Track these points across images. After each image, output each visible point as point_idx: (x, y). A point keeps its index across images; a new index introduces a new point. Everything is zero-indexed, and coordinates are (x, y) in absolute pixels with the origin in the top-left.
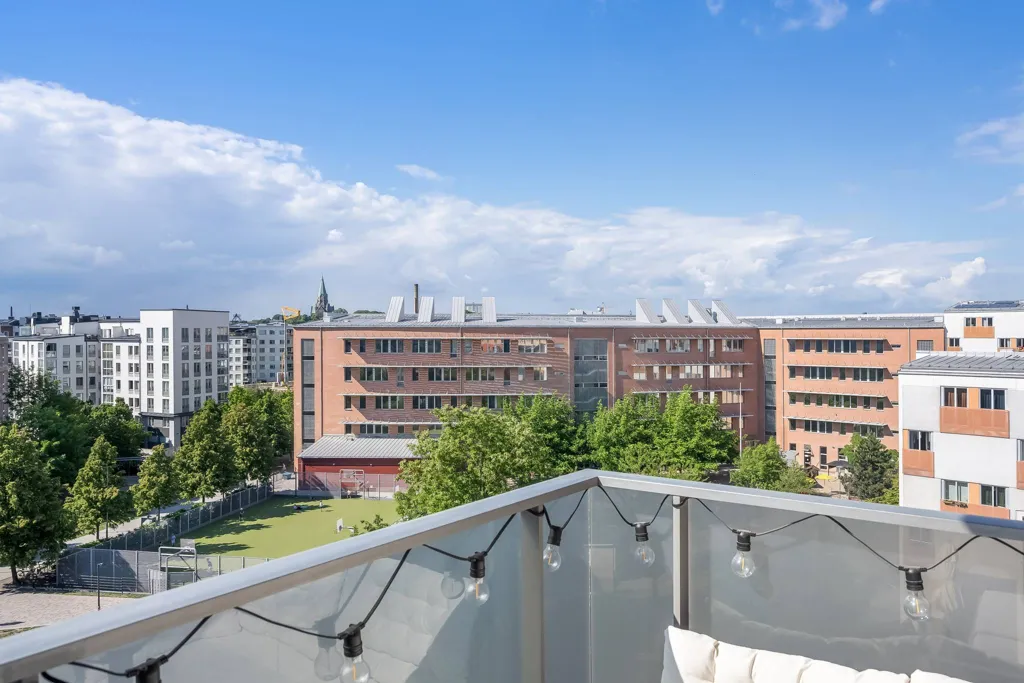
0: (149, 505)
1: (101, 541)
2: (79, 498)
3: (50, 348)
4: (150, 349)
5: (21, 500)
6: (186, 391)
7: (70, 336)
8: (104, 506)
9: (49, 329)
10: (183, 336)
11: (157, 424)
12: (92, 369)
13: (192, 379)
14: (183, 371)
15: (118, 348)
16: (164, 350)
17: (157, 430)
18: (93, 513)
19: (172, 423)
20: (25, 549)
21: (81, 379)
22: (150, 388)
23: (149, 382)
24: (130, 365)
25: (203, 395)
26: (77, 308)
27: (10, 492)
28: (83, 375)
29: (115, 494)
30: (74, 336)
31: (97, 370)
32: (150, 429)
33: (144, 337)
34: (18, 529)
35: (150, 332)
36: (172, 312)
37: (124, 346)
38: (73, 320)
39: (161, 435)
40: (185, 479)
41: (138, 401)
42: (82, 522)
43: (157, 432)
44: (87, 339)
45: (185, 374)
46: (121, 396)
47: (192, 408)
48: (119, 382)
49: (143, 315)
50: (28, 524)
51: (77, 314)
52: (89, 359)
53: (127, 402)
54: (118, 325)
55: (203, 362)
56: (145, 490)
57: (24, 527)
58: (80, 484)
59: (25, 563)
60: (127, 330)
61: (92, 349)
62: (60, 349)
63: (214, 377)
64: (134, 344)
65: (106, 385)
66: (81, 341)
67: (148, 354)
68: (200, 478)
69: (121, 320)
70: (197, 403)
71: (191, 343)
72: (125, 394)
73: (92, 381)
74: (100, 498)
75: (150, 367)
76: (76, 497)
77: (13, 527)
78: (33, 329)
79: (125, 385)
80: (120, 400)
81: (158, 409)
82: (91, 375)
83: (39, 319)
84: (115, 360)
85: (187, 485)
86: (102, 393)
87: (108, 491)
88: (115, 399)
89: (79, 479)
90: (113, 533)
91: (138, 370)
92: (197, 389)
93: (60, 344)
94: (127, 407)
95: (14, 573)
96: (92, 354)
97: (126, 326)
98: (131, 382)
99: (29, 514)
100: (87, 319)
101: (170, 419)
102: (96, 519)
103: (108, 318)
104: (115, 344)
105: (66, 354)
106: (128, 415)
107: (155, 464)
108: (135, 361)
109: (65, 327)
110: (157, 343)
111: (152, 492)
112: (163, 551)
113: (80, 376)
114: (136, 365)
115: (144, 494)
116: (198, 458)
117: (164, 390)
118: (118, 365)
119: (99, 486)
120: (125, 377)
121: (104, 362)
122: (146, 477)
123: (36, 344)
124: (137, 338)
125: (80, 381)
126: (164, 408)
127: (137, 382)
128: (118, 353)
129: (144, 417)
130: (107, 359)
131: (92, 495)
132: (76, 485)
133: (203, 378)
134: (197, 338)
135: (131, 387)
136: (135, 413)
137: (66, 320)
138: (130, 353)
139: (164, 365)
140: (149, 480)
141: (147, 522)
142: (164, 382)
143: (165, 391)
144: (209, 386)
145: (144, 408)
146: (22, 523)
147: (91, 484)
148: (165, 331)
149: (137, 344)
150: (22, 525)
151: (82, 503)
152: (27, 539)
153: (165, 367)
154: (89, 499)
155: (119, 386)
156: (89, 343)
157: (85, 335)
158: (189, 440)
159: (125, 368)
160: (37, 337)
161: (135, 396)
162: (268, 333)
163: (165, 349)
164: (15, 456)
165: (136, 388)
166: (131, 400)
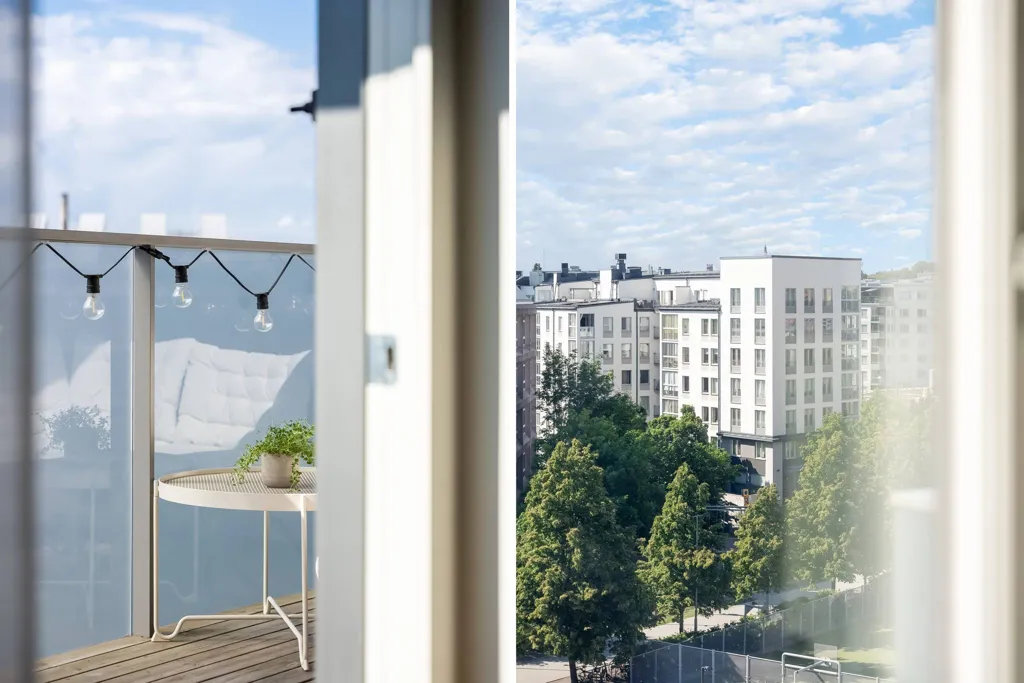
0: (754, 585)
1: (689, 635)
2: (656, 564)
3: (586, 321)
4: (735, 324)
5: (586, 556)
6: (791, 398)
7: (612, 302)
8: (692, 579)
9: (579, 291)
10: (787, 304)
11: (745, 452)
12: (644, 358)
13: (800, 376)
14: (787, 365)
15: (686, 321)
16: (757, 327)
17: (747, 463)
18: (679, 590)
19: (769, 452)
20: (589, 635)
21: (629, 372)
22: (735, 392)
23: (733, 380)
24: (705, 350)
25: (819, 404)
26: (622, 257)
27: (571, 543)
28: (631, 367)
29: (709, 562)
30: (619, 301)
31: (652, 361)
32: (735, 460)
33: (726, 305)
34: (583, 602)
35: (735, 293)
36: (770, 261)
37: (695, 320)
38: (618, 276)
39: (753, 471)
40: (807, 546)
41: (716, 411)
42: (663, 601)
43: (747, 467)
44: (638, 308)
45: (790, 368)
46: (689, 403)
47: (800, 428)
48: (686, 379)
49: (725, 267)
50: (595, 596)
51: (622, 265)
52: (641, 340)
53: (699, 413)
54: (683, 283)
55: (818, 346)
56: (746, 559)
57: (589, 601)
58: (658, 540)
59: (592, 656)
60: (697, 293)
61: (643, 324)
62: (598, 322)
63: (837, 374)
64: (711, 316)
65: (666, 383)
66: (628, 310)
67: (733, 333)
68: (830, 546)
69: (688, 276)
70: (809, 419)
71: (800, 315)
72: (697, 400)
73: (644, 377)
74: (687, 565)
75: (736, 355)
76: (651, 562)
77: (576, 598)
78: (558, 291)
79: (696, 385)
80: (688, 410)
81: (747, 428)
82: (643, 367)
83: (566, 276)
84: (682, 342)
85: (809, 556)
86: (661, 397)
87: (698, 555)
88: (680, 407)
89: (655, 534)
90: (705, 624)
91: (716, 359)
92: (809, 395)
93: (599, 313)
94: (700, 421)
95: (573, 670)
96: (645, 332)
97: (695, 285)
98: (705, 380)
99: (596, 581)
100: (636, 274)
101: (766, 444)
102: (682, 599)
103: (667, 271)
104: (681, 316)
105: (608, 333)
106: (701, 435)
107: (762, 518)
108: (711, 343)
109: (605, 288)
110: (747, 314)
111: (759, 564)
112: (789, 660)
113: (627, 367)
114: (713, 350)
115: (746, 565)
116: (827, 513)
117: (757, 395)
118: (686, 351)
119: (684, 545)
120: (696, 370)
121: (664, 345)
122: (748, 539)
123: (565, 314)
124: (714, 306)
125: (627, 376)
126: (757, 426)
127: (714, 380)
128: (686, 330)
129: (725, 440)
130: (668, 341)
131: (676, 560)
132: (652, 541)
133: (819, 375)
134: (809, 305)
135: (705, 388)
136: (712, 432)
137: (606, 276)
138: (705, 331)
139: (757, 351)
140: (752, 544)
141: (754, 612)
142: (757, 382)
143: (758, 397)
144: (827, 390)
145: (726, 426)
146: (588, 593)
147: (674, 542)
148: (759, 293)
149: (715, 316)
150: (588, 596)
151: (660, 570)
152: (594, 619)
153: (759, 354)
154: (672, 566)
155: (686, 387)
156: (640, 314)
157: (635, 301)
158: (811, 480)
159: (696, 356)
160: (563, 304)
161: (712, 403)
162: (915, 296)
163: (759, 325)
164: (575, 489)
165: (714, 390)
166: (705, 409)
